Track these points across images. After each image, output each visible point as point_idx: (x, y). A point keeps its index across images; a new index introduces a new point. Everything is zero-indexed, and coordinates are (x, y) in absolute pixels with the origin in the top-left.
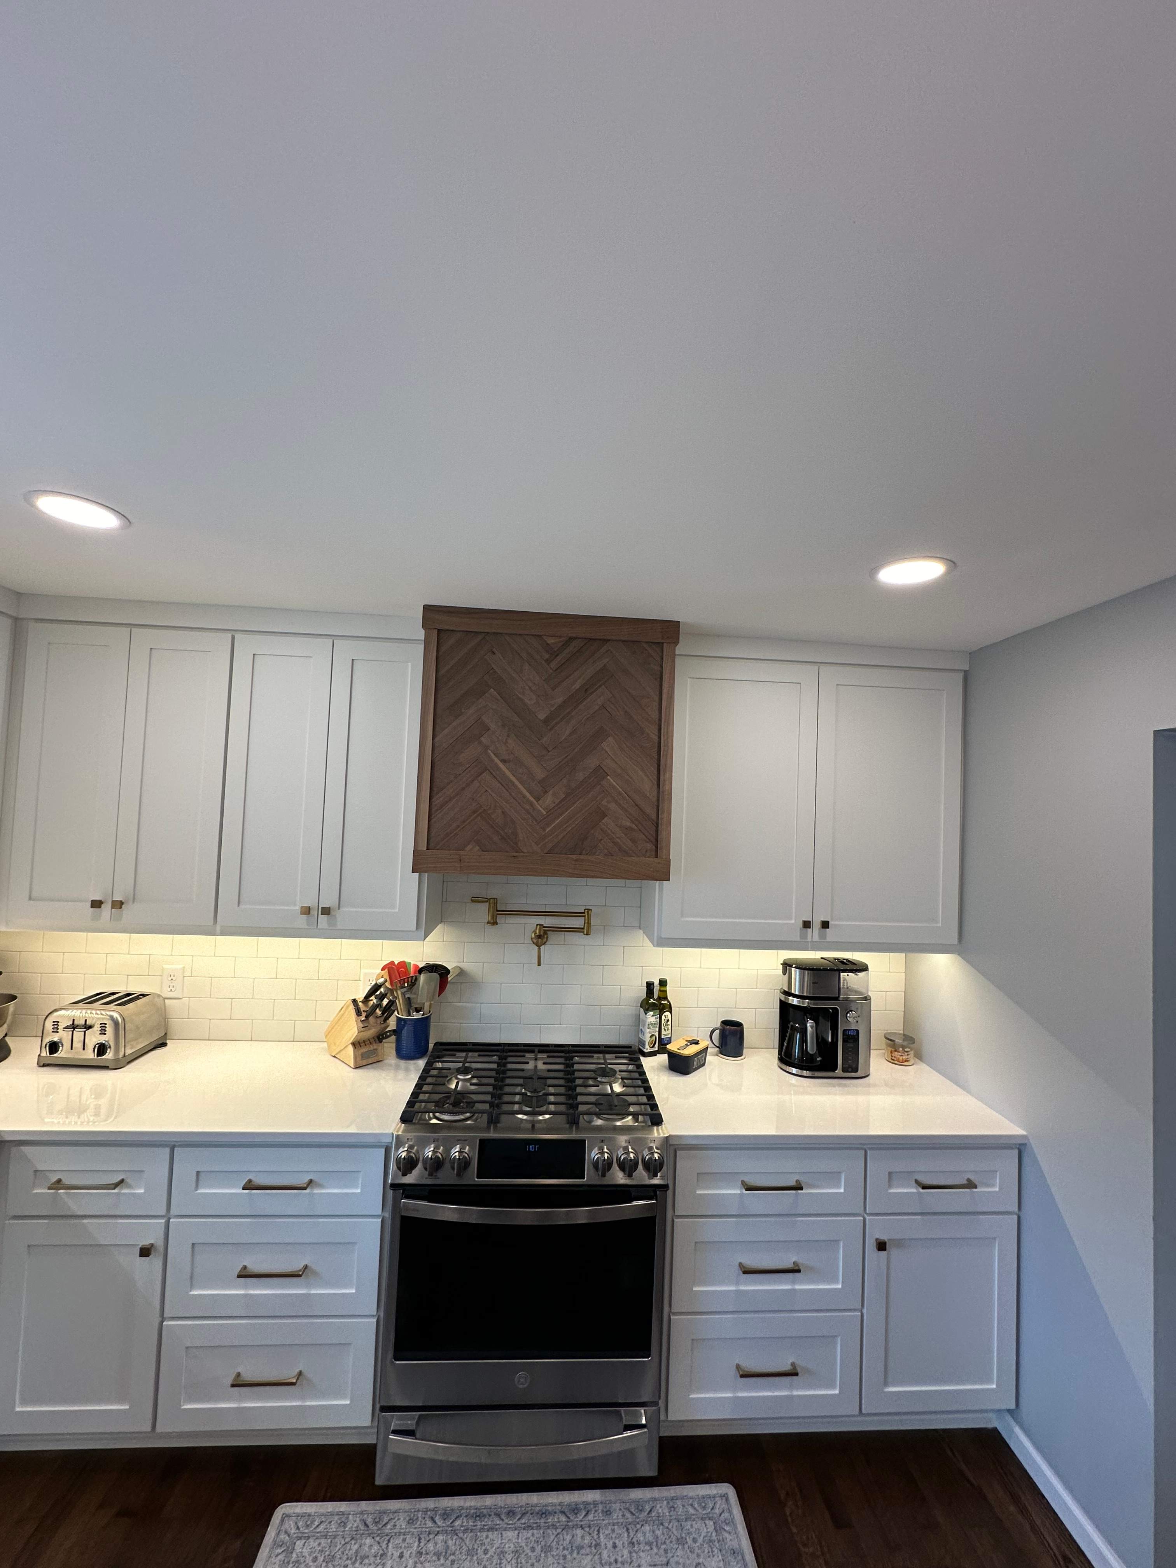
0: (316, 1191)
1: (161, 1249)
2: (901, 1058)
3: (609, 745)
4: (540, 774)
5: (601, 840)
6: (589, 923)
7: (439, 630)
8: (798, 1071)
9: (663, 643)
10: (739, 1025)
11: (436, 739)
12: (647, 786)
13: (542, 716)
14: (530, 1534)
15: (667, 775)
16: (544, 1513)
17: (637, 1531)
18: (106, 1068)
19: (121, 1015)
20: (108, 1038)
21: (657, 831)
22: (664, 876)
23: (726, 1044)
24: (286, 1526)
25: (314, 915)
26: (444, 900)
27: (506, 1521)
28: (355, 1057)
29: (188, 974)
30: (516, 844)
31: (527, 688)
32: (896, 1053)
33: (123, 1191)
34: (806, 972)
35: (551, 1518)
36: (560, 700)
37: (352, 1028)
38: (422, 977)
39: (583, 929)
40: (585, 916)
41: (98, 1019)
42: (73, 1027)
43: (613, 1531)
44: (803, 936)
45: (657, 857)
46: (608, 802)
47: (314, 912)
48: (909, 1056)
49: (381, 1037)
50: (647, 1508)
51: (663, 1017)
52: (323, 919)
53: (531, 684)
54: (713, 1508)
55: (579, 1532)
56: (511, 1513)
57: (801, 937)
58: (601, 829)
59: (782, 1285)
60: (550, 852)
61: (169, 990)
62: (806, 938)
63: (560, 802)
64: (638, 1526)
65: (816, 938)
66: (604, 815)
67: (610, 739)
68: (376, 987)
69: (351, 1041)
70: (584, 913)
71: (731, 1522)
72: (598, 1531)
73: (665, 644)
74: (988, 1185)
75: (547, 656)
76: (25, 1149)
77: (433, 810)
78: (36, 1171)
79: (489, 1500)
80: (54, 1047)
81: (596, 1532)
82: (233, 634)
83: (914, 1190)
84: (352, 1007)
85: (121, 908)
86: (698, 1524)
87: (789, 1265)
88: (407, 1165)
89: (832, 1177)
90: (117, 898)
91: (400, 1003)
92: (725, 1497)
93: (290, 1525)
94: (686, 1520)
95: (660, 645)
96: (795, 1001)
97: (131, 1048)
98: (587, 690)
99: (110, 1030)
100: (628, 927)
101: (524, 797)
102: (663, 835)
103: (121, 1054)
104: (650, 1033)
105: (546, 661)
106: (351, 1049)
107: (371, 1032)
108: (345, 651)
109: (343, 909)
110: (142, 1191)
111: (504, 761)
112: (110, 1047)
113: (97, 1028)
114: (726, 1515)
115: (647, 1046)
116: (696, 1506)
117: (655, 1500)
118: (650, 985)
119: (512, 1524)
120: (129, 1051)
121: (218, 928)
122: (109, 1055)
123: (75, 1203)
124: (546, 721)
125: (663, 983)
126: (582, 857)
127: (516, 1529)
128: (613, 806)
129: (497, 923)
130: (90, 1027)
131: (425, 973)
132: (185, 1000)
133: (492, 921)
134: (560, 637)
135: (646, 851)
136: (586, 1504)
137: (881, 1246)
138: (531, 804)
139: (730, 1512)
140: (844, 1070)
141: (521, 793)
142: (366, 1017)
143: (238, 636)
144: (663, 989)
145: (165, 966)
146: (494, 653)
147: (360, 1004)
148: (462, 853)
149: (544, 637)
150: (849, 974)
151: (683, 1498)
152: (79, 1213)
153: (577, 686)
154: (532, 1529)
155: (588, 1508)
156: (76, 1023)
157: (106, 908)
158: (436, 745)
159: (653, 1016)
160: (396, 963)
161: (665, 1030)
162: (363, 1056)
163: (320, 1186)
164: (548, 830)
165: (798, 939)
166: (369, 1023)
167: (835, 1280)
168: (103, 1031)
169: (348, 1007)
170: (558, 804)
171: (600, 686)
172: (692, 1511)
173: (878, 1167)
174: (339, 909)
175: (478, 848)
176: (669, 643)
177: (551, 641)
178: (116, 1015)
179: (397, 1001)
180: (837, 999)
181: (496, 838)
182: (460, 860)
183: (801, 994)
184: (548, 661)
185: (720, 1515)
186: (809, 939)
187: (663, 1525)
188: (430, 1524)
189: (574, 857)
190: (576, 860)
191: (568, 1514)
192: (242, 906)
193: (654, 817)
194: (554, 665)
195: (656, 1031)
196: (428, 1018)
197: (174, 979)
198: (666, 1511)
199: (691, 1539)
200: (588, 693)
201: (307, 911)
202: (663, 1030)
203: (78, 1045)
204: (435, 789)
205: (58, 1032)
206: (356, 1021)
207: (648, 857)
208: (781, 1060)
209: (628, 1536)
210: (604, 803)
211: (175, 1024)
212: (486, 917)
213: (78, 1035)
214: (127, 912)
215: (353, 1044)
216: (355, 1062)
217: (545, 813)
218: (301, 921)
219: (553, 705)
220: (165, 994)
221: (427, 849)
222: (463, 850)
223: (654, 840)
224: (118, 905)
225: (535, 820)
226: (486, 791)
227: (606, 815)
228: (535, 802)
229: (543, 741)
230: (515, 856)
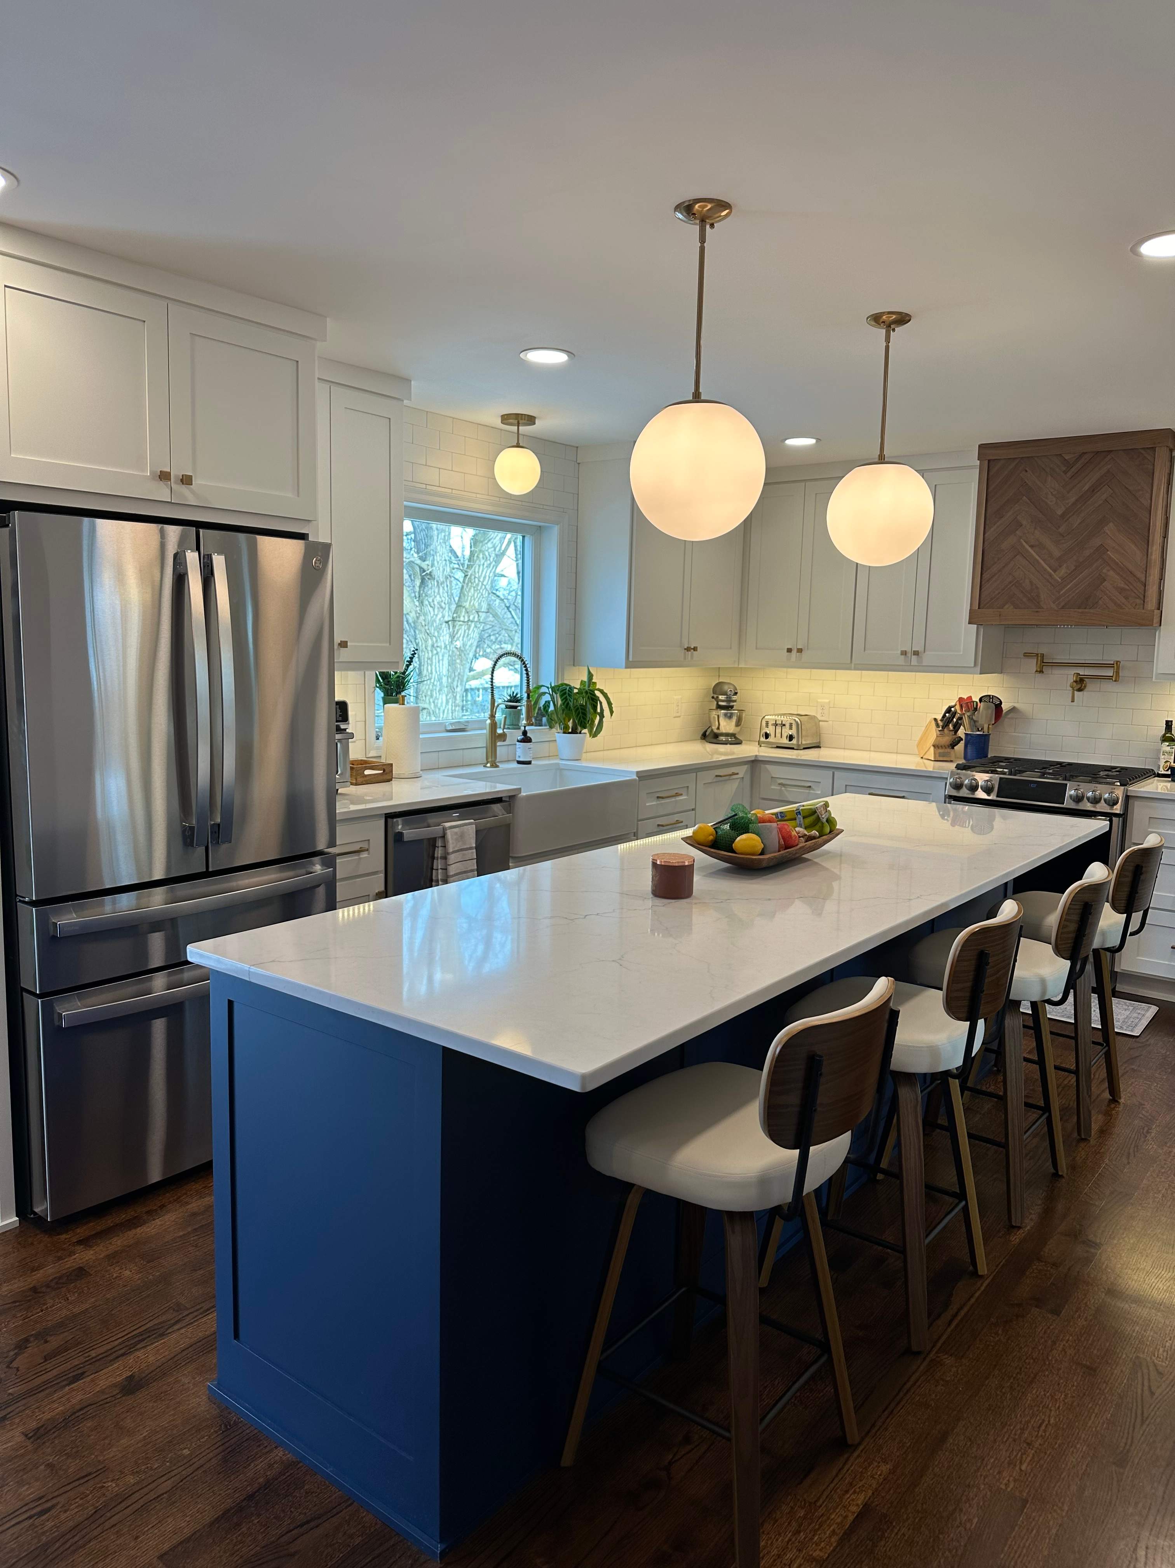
0: (907, 799)
3: (1109, 529)
4: (1057, 553)
5: (1101, 598)
6: (1117, 673)
7: (989, 460)
9: (1155, 447)
11: (986, 535)
13: (1059, 512)
18: (793, 748)
19: (800, 720)
20: (793, 732)
21: (1145, 590)
22: (1149, 621)
25: (908, 657)
26: (1004, 656)
28: (935, 754)
29: (832, 706)
30: (1039, 602)
31: (1049, 493)
33: (810, 792)
36: (1073, 500)
37: (933, 734)
38: (983, 705)
39: (1114, 677)
40: (1114, 667)
41: (789, 721)
42: (776, 725)
45: (1143, 609)
46: (1108, 571)
47: (909, 655)
49: (953, 745)
52: (914, 658)
53: (1052, 490)
58: (1102, 590)
60: (1063, 607)
61: (821, 715)
63: (1072, 572)
66: (1103, 580)
67: (1111, 524)
68: (950, 710)
69: (932, 744)
70: (1114, 664)
73: (1157, 448)
75: (1065, 469)
76: (767, 766)
77: (983, 583)
78: (772, 777)
80: (767, 736)
84: (933, 722)
85: (801, 654)
90: (800, 645)
91: (966, 721)
95: (1153, 449)
97: (805, 740)
98: (1093, 490)
99: (794, 727)
101: (1045, 570)
102: (1149, 593)
103: (800, 743)
104: (1164, 759)
106: (932, 748)
107: (947, 739)
108: (931, 480)
109: (926, 653)
110: (819, 792)
111: (1032, 546)
112: (795, 738)
113: (788, 726)
118: (1168, 723)
121: (853, 666)
122: (794, 741)
123: (790, 794)
124: (1063, 516)
126: (1086, 610)
128: (1111, 573)
129: (1043, 672)
130: (784, 725)
131: (986, 702)
132: (830, 722)
134: (1074, 453)
135: (1138, 605)
138: (1051, 575)
141: (1043, 567)
142: (942, 728)
145: (819, 700)
146: (1026, 471)
147: (939, 720)
148: (1001, 612)
149: (1063, 455)
153: (1086, 488)
156: (778, 722)
157: (794, 652)
158: (986, 539)
160: (964, 695)
162: (940, 755)
164: (1062, 592)
166: (944, 732)
168: (791, 728)
169: (931, 723)
170: (1070, 574)
171: (1104, 486)
174: (924, 652)
175: (1012, 607)
176: (1160, 447)
177: (1068, 457)
178: (797, 719)
179: (964, 720)
181: (1025, 600)
182: (1001, 616)
184: (1065, 472)
189: (1080, 610)
190: (1082, 613)
192: (867, 652)
194: (1069, 474)
196: (987, 736)
197: (824, 706)
200: (1094, 492)
201: (904, 653)
203: (778, 735)
204: (985, 569)
205: (769, 728)
206: (936, 732)
207: (1138, 609)
212: (1035, 668)
213: (779, 729)
214: (804, 656)
215: (934, 746)
216: (935, 757)
217: (1060, 581)
218: (901, 660)
219: (1068, 504)
220: (820, 718)
221: (979, 608)
222: (1002, 608)
223: (1142, 597)
224: (800, 651)
225: (1053, 585)
226: (1019, 568)
227: (1105, 580)
228: (1053, 573)
229: (1060, 530)
230: (1037, 612)
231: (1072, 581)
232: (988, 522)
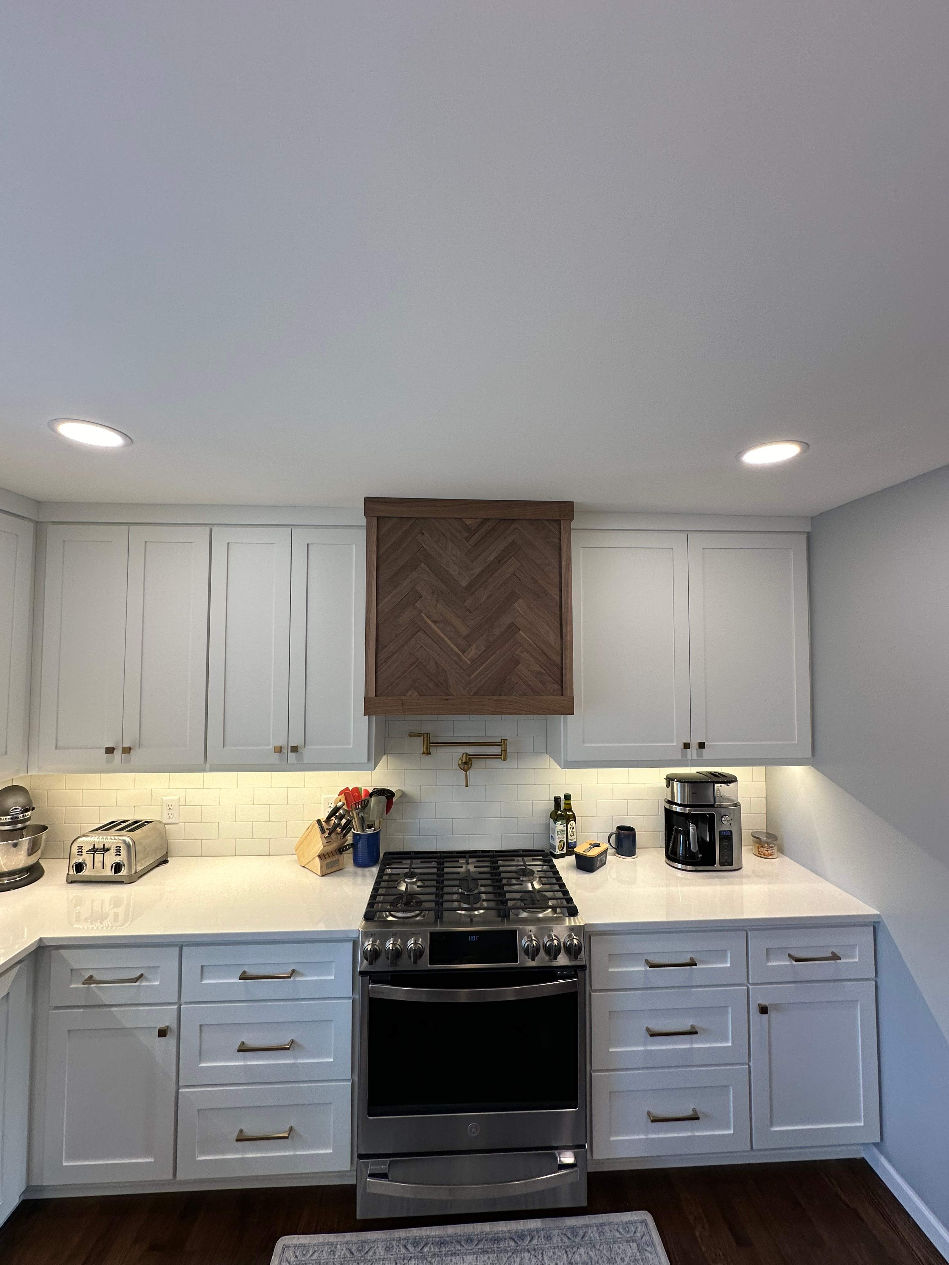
0: (298, 979)
1: (176, 1031)
2: (767, 852)
3: (519, 605)
4: (464, 631)
5: (517, 683)
6: (505, 751)
7: (378, 517)
8: (684, 867)
9: (560, 520)
10: (631, 830)
11: (380, 605)
12: (552, 638)
13: (464, 583)
14: (486, 1258)
15: (569, 628)
16: (496, 1240)
17: (574, 1253)
18: (121, 882)
19: (132, 839)
20: (122, 858)
21: (562, 674)
22: (569, 710)
23: (622, 846)
24: (286, 1255)
25: (285, 753)
26: (387, 736)
27: (466, 1247)
28: (321, 867)
29: (182, 803)
30: (447, 688)
31: (451, 561)
32: (762, 849)
33: (142, 984)
34: (686, 784)
35: (502, 1243)
36: (478, 571)
37: (318, 844)
38: (373, 800)
39: (501, 755)
41: (113, 843)
42: (94, 850)
43: (554, 1253)
44: (684, 755)
45: (562, 695)
46: (522, 652)
47: (285, 751)
48: (773, 851)
49: (341, 850)
50: (581, 1233)
51: (569, 825)
52: (292, 755)
53: (454, 558)
54: (635, 1233)
55: (526, 1255)
56: (469, 1240)
57: (682, 757)
58: (516, 674)
59: (682, 1045)
60: (476, 694)
61: (168, 817)
62: (686, 757)
63: (482, 653)
64: (575, 1249)
65: (694, 757)
66: (517, 663)
67: (521, 600)
68: (336, 809)
69: (317, 854)
70: (501, 742)
71: (652, 1244)
72: (542, 1254)
73: (562, 521)
74: (850, 957)
75: (466, 535)
76: (62, 952)
77: (379, 663)
78: (72, 970)
79: (450, 1230)
80: (79, 867)
81: (540, 1255)
82: (211, 527)
83: (788, 963)
84: (317, 826)
85: (129, 753)
86: (624, 1246)
87: (688, 1028)
88: (373, 955)
89: (720, 954)
90: (126, 745)
91: (355, 822)
92: (644, 1222)
93: (289, 1254)
94: (614, 1242)
95: (558, 522)
96: (678, 809)
97: (141, 866)
98: (500, 561)
99: (123, 852)
100: (537, 753)
101: (452, 650)
102: (566, 678)
103: (133, 872)
104: (559, 839)
105: (466, 538)
106: (317, 860)
107: (334, 846)
108: (301, 537)
109: (308, 747)
110: (157, 983)
111: (435, 622)
112: (124, 865)
113: (113, 851)
114: (646, 1238)
115: (557, 850)
116: (621, 1230)
117: (587, 1226)
118: (557, 800)
119: (471, 1250)
120: (139, 869)
121: (208, 766)
122: (124, 872)
123: (105, 994)
124: (468, 588)
125: (568, 797)
126: (501, 698)
127: (474, 1254)
128: (525, 655)
129: (430, 754)
130: (108, 850)
131: (376, 796)
132: (181, 825)
133: (426, 752)
134: (476, 518)
135: (554, 691)
136: (530, 1231)
137: (764, 1010)
138: (458, 656)
139: (650, 1235)
140: (722, 864)
141: (449, 647)
142: (329, 834)
143: (215, 529)
144: (567, 802)
145: (164, 798)
146: (423, 534)
147: (323, 823)
148: (404, 698)
149: (464, 520)
150: (722, 785)
151: (610, 1224)
152: (107, 1003)
153: (491, 558)
154: (488, 1253)
155: (532, 1234)
156: (96, 847)
157: (118, 754)
158: (380, 611)
159: (561, 825)
160: (351, 789)
161: (571, 836)
162: (328, 866)
163: (302, 975)
164: (472, 677)
165: (680, 758)
166: (332, 839)
167: (726, 1040)
168: (118, 853)
169: (313, 826)
170: (479, 656)
171: (511, 557)
172: (618, 1235)
173: (757, 944)
174: (305, 747)
175: (416, 694)
176: (566, 520)
177: (468, 522)
178: (128, 839)
179: (353, 821)
180: (712, 806)
181: (431, 685)
182: (403, 704)
183: (683, 803)
185: (642, 1238)
186: (689, 757)
187: (595, 1248)
188: (403, 1250)
189: (495, 698)
190: (497, 700)
191: (516, 1240)
192: (227, 748)
193: (559, 662)
194: (472, 542)
195: (564, 837)
196: (378, 833)
197: (172, 808)
198: (597, 1235)
199: (619, 1259)
200: (501, 563)
201: (279, 750)
202: (569, 836)
203: (98, 864)
204: (380, 647)
205: (82, 855)
206: (321, 838)
207: (555, 696)
208: (668, 857)
209: (568, 1257)
210: (518, 652)
211: (175, 844)
212: (422, 749)
213: (98, 856)
214: (134, 755)
215: (319, 856)
216: (322, 871)
217: (470, 663)
218: (275, 758)
219: (473, 574)
220: (165, 821)
221: (375, 696)
222: (404, 695)
223: (560, 682)
224: (127, 750)
225: (462, 668)
226: (421, 646)
227: (519, 663)
228: (461, 654)
229: (466, 604)
230: (447, 699)
231: (483, 664)
232: (380, 591)
